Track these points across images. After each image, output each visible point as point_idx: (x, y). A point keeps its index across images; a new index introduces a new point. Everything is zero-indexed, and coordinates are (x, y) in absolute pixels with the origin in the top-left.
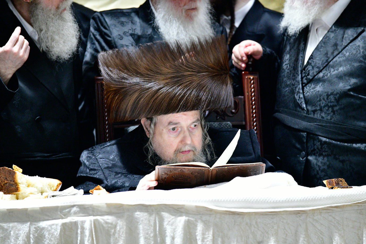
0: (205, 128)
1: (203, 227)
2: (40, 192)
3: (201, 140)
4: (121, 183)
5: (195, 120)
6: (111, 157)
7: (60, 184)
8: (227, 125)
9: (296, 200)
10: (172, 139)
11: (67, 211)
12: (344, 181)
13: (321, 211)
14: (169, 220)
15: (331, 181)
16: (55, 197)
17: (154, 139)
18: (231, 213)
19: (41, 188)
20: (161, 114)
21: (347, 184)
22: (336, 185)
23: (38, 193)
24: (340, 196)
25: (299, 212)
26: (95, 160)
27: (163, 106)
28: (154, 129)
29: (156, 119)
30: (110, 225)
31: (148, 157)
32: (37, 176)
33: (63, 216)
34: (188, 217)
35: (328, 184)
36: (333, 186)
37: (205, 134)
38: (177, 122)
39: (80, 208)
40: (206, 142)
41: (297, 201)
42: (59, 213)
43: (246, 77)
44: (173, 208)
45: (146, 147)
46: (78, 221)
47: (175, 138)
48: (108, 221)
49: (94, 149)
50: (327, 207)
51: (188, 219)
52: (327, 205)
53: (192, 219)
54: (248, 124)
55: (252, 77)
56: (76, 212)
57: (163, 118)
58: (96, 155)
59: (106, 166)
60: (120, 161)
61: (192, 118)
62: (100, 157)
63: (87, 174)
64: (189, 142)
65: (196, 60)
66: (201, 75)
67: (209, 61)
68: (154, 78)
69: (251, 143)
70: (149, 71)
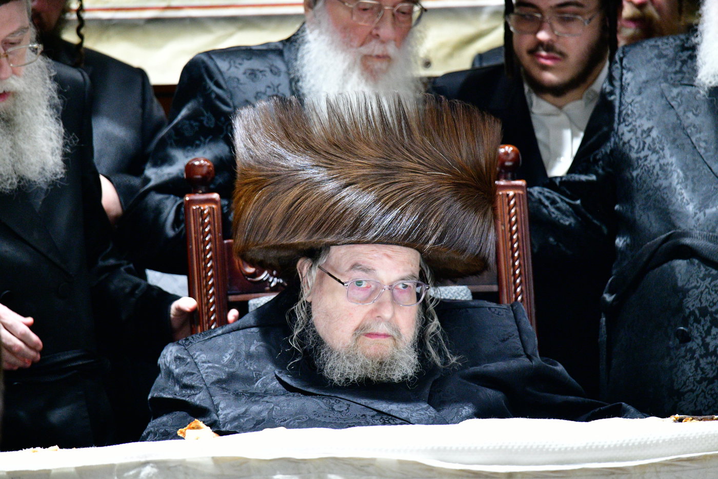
6: (226, 360)
8: (461, 292)
9: (606, 447)
11: (133, 474)
13: (658, 469)
18: (471, 475)
24: (697, 437)
25: (613, 471)
26: (193, 366)
39: (158, 467)
40: (430, 329)
41: (609, 448)
42: (116, 478)
43: (500, 193)
44: (352, 465)
49: (191, 342)
50: (672, 460)
52: (671, 455)
54: (505, 290)
55: (511, 193)
56: (150, 476)
57: (342, 257)
58: (195, 354)
59: (215, 378)
60: (244, 365)
61: (401, 269)
62: (203, 359)
63: (176, 395)
64: (387, 314)
65: (431, 142)
66: (434, 175)
67: (458, 153)
68: (339, 160)
69: (517, 334)
70: (331, 147)
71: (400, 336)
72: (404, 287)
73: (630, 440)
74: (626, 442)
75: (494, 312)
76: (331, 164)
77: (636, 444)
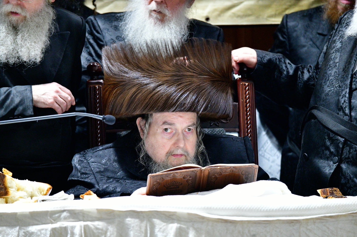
0: (200, 135)
1: (195, 234)
2: (30, 196)
4: (112, 188)
6: (103, 162)
7: (50, 188)
8: (220, 131)
10: (165, 140)
11: (57, 216)
12: (339, 191)
13: (315, 221)
14: (161, 227)
15: (326, 191)
16: (44, 202)
17: (148, 139)
19: (31, 192)
21: (341, 194)
22: (331, 195)
23: (28, 197)
24: (334, 206)
25: (292, 221)
26: (87, 164)
27: (160, 103)
28: (149, 129)
29: (152, 120)
30: (100, 231)
32: (27, 180)
33: (53, 221)
34: (180, 224)
35: (323, 193)
36: (327, 196)
37: (200, 141)
39: (70, 213)
40: (199, 149)
41: (291, 210)
42: (49, 218)
43: (241, 83)
44: (165, 215)
45: (139, 146)
46: (68, 226)
48: (98, 227)
49: (86, 153)
50: (321, 217)
51: (180, 227)
52: (321, 214)
53: (184, 226)
54: (242, 131)
55: (247, 84)
56: (66, 217)
57: (158, 118)
58: (88, 158)
59: (98, 170)
60: (112, 165)
61: (188, 122)
62: (92, 161)
63: (79, 178)
64: (182, 145)
65: (199, 62)
66: (201, 78)
67: (212, 65)
68: (154, 74)
69: (245, 150)
70: (150, 67)
71: (188, 154)
72: (189, 131)
73: (301, 206)
74: (300, 207)
75: (234, 140)
76: (150, 76)
77: (304, 208)
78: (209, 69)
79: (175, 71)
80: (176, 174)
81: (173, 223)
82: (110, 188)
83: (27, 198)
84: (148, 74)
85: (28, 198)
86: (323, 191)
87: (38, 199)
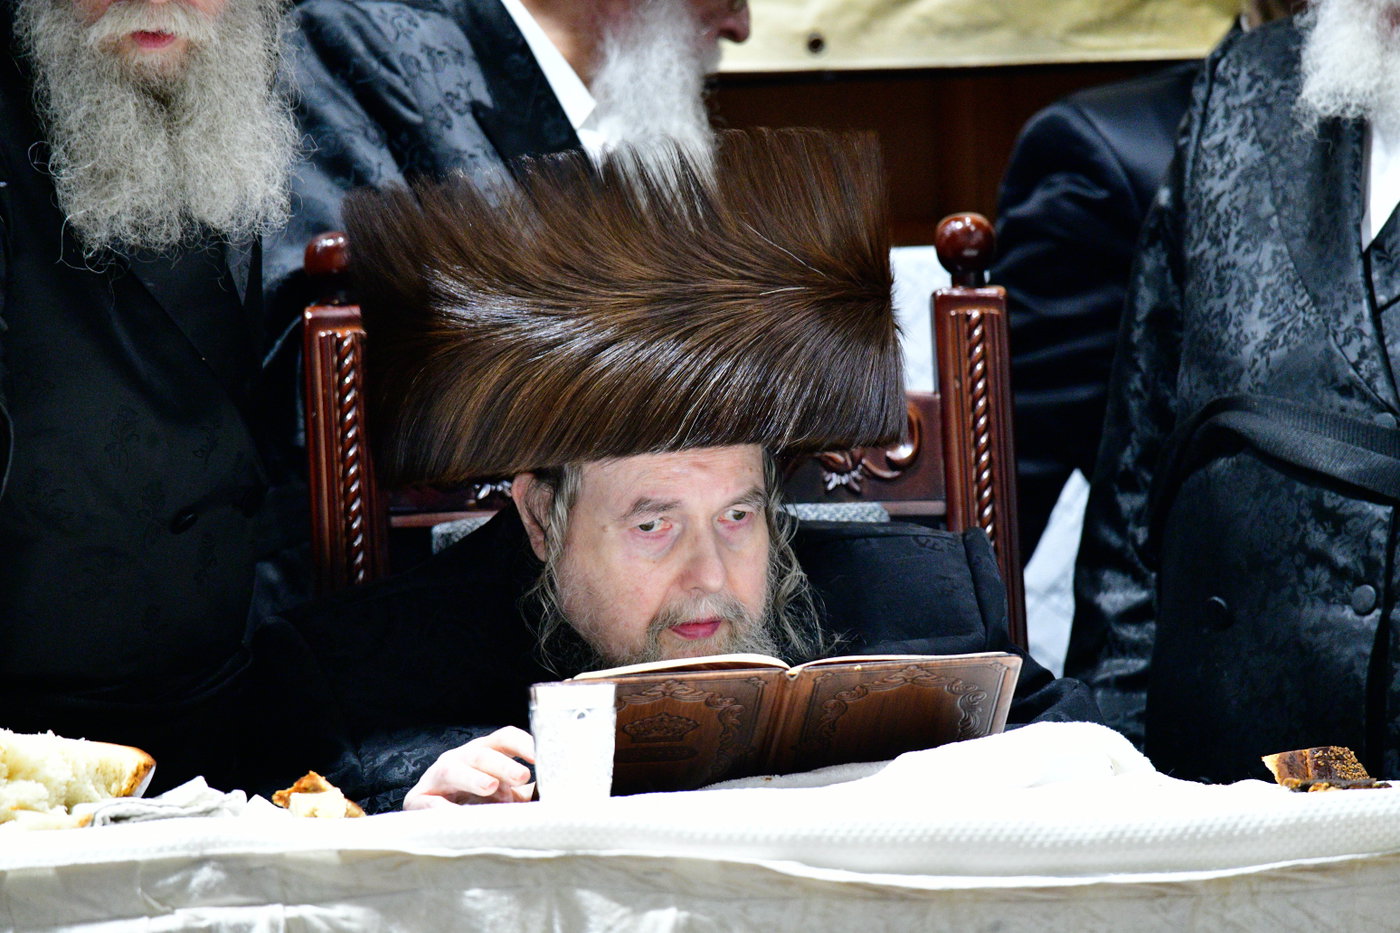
0: (781, 528)
2: (63, 800)
3: (765, 577)
4: (414, 765)
5: (741, 492)
7: (147, 768)
8: (868, 515)
10: (644, 567)
11: (175, 883)
12: (1354, 759)
13: (1255, 888)
14: (609, 922)
15: (1298, 760)
16: (122, 825)
17: (567, 564)
18: (871, 894)
19: (68, 784)
20: (605, 455)
21: (1365, 772)
22: (1321, 777)
23: (52, 807)
24: (1337, 824)
25: (1163, 889)
27: (616, 418)
28: (568, 520)
29: (579, 483)
31: (537, 639)
32: (50, 732)
33: (156, 905)
34: (688, 908)
35: (1286, 770)
36: (1308, 781)
37: (782, 553)
38: (668, 498)
39: (227, 870)
40: (784, 588)
42: (139, 890)
43: (953, 313)
44: (626, 871)
45: (530, 596)
46: (218, 925)
47: (654, 562)
48: (346, 925)
50: (1283, 869)
51: (690, 921)
52: (1281, 860)
53: (705, 919)
54: (960, 513)
55: (975, 314)
56: (209, 887)
61: (731, 483)
64: (714, 581)
65: (757, 229)
66: (776, 296)
67: (814, 238)
68: (579, 300)
69: (971, 586)
70: (560, 271)
72: (737, 518)
75: (924, 545)
78: (805, 256)
79: (662, 280)
80: (677, 687)
81: (659, 905)
82: (407, 763)
83: (48, 810)
84: (553, 302)
85: (54, 810)
86: (1287, 760)
87: (95, 814)
